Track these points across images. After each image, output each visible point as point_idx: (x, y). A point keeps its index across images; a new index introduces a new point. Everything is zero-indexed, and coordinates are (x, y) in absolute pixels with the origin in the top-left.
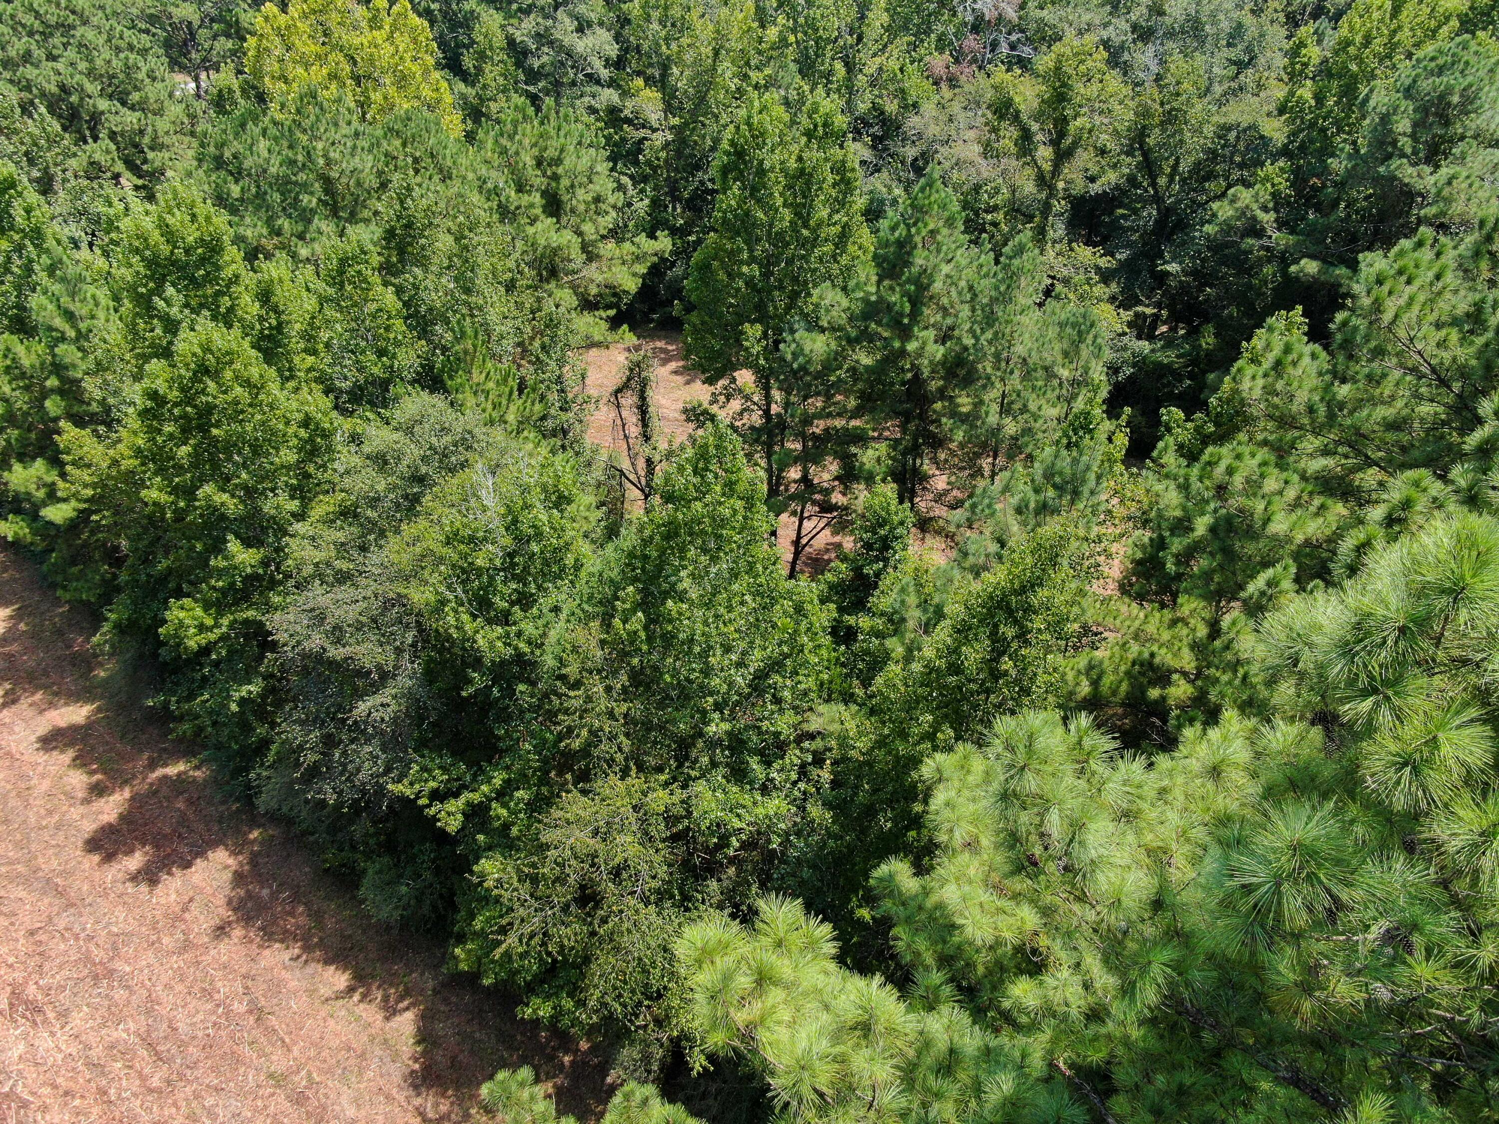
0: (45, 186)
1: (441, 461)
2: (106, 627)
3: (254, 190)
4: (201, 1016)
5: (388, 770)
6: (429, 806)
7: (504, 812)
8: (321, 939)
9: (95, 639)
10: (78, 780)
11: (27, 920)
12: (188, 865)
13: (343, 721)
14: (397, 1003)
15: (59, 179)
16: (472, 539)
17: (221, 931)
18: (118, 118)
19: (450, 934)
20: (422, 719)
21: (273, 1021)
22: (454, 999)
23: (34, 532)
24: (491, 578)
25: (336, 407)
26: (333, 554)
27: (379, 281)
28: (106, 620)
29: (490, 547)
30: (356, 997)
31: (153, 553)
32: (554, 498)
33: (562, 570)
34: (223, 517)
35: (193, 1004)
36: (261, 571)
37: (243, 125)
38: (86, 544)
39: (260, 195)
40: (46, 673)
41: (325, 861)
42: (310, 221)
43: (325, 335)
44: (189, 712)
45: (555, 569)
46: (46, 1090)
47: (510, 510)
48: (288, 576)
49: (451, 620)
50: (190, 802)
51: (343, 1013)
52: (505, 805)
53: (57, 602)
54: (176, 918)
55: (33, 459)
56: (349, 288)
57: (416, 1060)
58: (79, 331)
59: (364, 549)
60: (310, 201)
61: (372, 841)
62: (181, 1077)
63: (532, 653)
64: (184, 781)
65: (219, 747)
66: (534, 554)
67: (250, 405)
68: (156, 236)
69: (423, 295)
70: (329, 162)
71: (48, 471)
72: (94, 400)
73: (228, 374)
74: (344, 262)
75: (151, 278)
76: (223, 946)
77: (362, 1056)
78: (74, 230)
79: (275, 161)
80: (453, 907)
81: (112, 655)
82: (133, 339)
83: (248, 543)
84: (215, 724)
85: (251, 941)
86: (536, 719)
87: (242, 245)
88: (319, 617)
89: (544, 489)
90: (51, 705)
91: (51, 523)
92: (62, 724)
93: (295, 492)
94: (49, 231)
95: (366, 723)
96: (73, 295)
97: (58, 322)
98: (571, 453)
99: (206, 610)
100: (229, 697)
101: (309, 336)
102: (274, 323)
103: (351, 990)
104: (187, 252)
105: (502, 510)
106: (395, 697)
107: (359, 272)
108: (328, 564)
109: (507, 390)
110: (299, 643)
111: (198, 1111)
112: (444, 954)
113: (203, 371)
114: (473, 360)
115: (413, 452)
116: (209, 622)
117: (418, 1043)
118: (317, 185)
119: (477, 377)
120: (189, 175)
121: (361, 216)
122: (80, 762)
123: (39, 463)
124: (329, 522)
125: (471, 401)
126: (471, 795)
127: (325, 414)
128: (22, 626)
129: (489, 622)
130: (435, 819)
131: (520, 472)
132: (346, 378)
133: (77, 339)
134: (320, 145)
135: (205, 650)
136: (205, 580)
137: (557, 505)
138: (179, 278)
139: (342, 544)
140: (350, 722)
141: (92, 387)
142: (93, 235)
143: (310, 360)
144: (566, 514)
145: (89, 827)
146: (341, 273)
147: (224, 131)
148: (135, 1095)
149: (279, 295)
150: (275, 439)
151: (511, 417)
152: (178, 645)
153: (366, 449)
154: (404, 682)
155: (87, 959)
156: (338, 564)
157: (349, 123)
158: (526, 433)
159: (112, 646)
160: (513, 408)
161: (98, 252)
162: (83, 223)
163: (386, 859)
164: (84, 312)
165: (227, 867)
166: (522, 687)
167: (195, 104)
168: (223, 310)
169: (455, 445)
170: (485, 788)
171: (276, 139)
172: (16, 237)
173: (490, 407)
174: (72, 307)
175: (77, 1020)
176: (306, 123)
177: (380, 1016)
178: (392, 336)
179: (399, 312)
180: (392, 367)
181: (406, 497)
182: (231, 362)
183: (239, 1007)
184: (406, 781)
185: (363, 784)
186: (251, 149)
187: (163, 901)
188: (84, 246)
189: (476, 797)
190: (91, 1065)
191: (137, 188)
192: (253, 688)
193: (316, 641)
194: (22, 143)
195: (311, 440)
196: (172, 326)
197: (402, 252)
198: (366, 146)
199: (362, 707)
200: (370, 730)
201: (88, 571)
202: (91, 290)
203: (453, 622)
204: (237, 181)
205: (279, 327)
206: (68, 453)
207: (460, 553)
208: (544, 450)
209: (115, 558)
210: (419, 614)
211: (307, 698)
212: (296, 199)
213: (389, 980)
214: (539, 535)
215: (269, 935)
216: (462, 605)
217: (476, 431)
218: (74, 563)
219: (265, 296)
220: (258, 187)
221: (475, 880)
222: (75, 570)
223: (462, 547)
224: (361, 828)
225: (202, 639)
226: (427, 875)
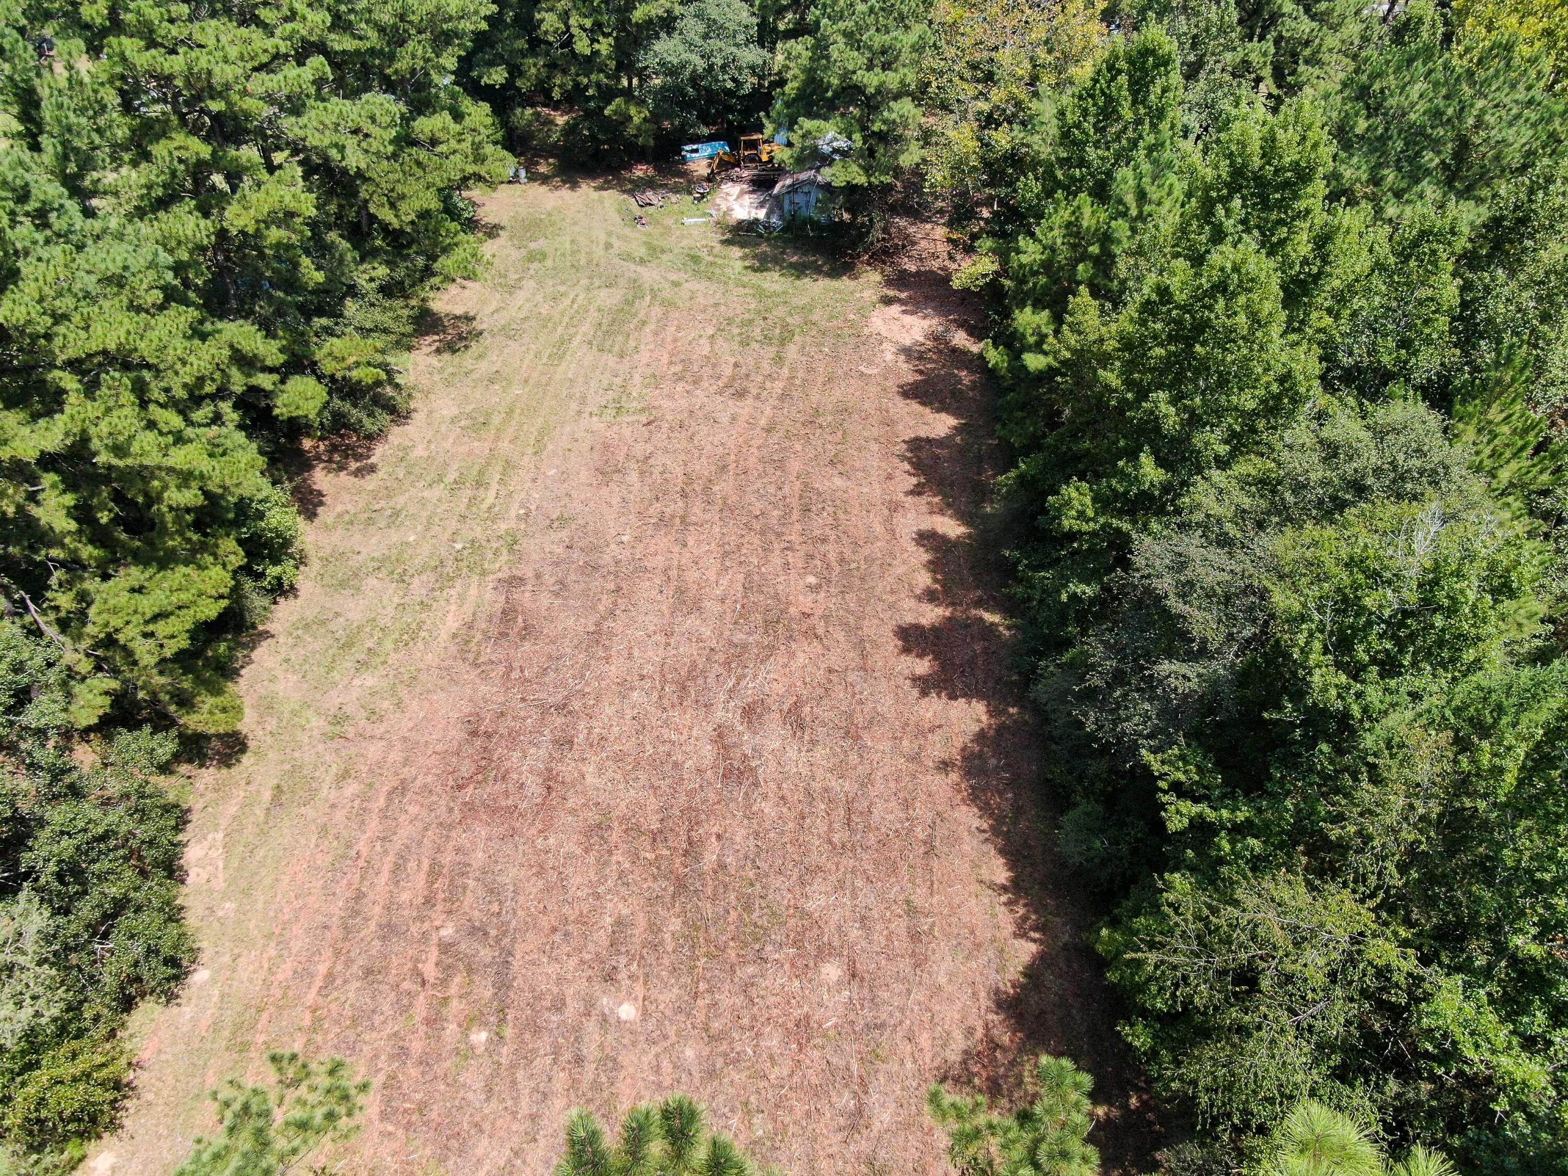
0: (1192, 72)
1: (1394, 481)
2: (1013, 474)
3: (1380, 130)
4: (891, 817)
5: (1151, 736)
6: (1165, 792)
7: (1227, 847)
8: (1009, 831)
9: (1000, 478)
10: (924, 579)
11: (833, 659)
12: (953, 697)
13: (1142, 668)
14: (1031, 929)
15: (1207, 68)
16: (1375, 575)
17: (945, 766)
18: (1294, 25)
19: (1109, 912)
20: (1211, 712)
21: (935, 863)
22: (1075, 966)
23: (1010, 369)
24: (1369, 624)
25: (1323, 378)
26: (1230, 515)
27: (1451, 268)
28: (1017, 467)
29: (1389, 593)
30: (1004, 898)
31: (1084, 431)
32: (1496, 582)
33: (1452, 660)
34: (1157, 429)
35: (893, 803)
36: (1157, 493)
37: (1410, 61)
38: (1038, 398)
39: (1384, 139)
40: (952, 485)
41: (1052, 772)
42: (1417, 181)
43: (1357, 303)
44: (1029, 579)
45: (1446, 654)
46: (773, 786)
47: (1436, 568)
48: (1178, 512)
49: (1301, 639)
50: (985, 650)
51: (986, 901)
52: (1232, 842)
53: (993, 432)
54: (921, 732)
55: (1044, 309)
56: (1413, 263)
57: (1013, 986)
58: (1141, 213)
59: (1260, 525)
60: (1431, 160)
61: (1099, 785)
62: (853, 849)
63: (1361, 721)
64: (992, 631)
65: (1033, 622)
66: (1432, 626)
67: (1243, 338)
68: (1255, 147)
69: (1490, 302)
70: (1479, 124)
71: (1047, 324)
72: (1118, 276)
73: (1242, 300)
74: (1424, 234)
75: (1227, 185)
76: (939, 778)
77: (978, 946)
78: (1193, 120)
79: (1421, 107)
80: (1125, 892)
81: (1004, 498)
82: (1180, 238)
83: (1161, 462)
84: (1041, 601)
85: (959, 791)
86: (1319, 786)
87: (1334, 183)
88: (1180, 563)
89: (1492, 567)
90: (942, 512)
91: (1024, 367)
92: (940, 531)
93: (1232, 437)
94: (1171, 114)
95: (1160, 682)
96: (1154, 178)
97: (1130, 199)
98: (1551, 546)
99: (1094, 500)
100: (1066, 586)
101: (1341, 298)
102: (1315, 270)
103: (1004, 888)
104: (1277, 171)
105: (1428, 564)
106: (1199, 675)
107: (1434, 252)
108: (1219, 521)
109: (1520, 443)
110: (1149, 576)
111: (848, 883)
112: (1093, 924)
113: (1221, 288)
114: (1501, 393)
115: (1371, 457)
116: (1090, 513)
117: (1025, 975)
118: (1450, 145)
119: (1495, 413)
120: (1326, 97)
121: (1477, 193)
122: (933, 566)
123: (1046, 314)
124: (1244, 482)
125: (1470, 433)
126: (1208, 810)
127: (1308, 379)
128: (958, 439)
129: (1339, 665)
130: (1162, 806)
131: (1476, 535)
132: (1351, 354)
133: (1135, 220)
134: (1480, 104)
135: (1073, 536)
136: (1109, 477)
137: (1494, 592)
138: (1253, 195)
139: (1244, 511)
140: (1147, 673)
141: (1122, 267)
142: (1206, 130)
143: (1328, 320)
144: (1499, 607)
145: (909, 619)
146: (1415, 244)
147: (1388, 62)
148: (819, 837)
149: (1339, 243)
150: (1246, 379)
151: (1505, 475)
152: (1054, 518)
153: (1325, 433)
154: (1218, 668)
155: (850, 716)
156: (1229, 527)
157: (1529, 88)
158: (1510, 499)
159: (1008, 492)
160: (1514, 465)
161: (1200, 145)
162: (1204, 115)
163: (1100, 808)
164: (1155, 197)
165: (979, 721)
166: (1325, 747)
167: (1377, 27)
168: (1274, 239)
169: (1421, 474)
170: (1225, 813)
171: (1436, 84)
172: (1142, 111)
173: (1487, 451)
174: (1148, 189)
175: (820, 753)
176: (1481, 75)
177: (1011, 928)
178: (1427, 331)
179: (1451, 308)
180: (1406, 362)
181: (1334, 498)
182: (1250, 290)
183: (920, 833)
184: (1159, 756)
185: (1124, 733)
186: (1403, 88)
187: (922, 712)
188: (1192, 137)
189: (1211, 815)
190: (808, 793)
191: (1270, 96)
192: (1087, 590)
193: (1165, 584)
194: (1196, 26)
195: (1278, 398)
196: (1218, 236)
197: (1497, 246)
198: (1533, 120)
199: (1165, 667)
200: (1159, 691)
201: (1028, 422)
202: (1172, 178)
203: (1302, 643)
204: (1368, 117)
205: (1317, 277)
206: (1071, 315)
207: (1354, 582)
208: (1520, 527)
209: (1053, 421)
210: (1272, 616)
211: (1125, 629)
212: (1418, 154)
213: (1036, 906)
214: (1452, 611)
215: (975, 797)
216: (1322, 631)
217: (1455, 470)
218: (1022, 409)
219: (1322, 241)
220: (1387, 129)
221: (1160, 884)
222: (1019, 414)
223: (1360, 576)
224: (1097, 767)
225: (1076, 525)
226: (1124, 849)
